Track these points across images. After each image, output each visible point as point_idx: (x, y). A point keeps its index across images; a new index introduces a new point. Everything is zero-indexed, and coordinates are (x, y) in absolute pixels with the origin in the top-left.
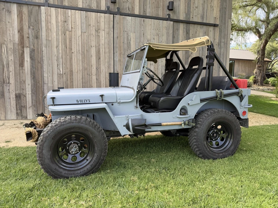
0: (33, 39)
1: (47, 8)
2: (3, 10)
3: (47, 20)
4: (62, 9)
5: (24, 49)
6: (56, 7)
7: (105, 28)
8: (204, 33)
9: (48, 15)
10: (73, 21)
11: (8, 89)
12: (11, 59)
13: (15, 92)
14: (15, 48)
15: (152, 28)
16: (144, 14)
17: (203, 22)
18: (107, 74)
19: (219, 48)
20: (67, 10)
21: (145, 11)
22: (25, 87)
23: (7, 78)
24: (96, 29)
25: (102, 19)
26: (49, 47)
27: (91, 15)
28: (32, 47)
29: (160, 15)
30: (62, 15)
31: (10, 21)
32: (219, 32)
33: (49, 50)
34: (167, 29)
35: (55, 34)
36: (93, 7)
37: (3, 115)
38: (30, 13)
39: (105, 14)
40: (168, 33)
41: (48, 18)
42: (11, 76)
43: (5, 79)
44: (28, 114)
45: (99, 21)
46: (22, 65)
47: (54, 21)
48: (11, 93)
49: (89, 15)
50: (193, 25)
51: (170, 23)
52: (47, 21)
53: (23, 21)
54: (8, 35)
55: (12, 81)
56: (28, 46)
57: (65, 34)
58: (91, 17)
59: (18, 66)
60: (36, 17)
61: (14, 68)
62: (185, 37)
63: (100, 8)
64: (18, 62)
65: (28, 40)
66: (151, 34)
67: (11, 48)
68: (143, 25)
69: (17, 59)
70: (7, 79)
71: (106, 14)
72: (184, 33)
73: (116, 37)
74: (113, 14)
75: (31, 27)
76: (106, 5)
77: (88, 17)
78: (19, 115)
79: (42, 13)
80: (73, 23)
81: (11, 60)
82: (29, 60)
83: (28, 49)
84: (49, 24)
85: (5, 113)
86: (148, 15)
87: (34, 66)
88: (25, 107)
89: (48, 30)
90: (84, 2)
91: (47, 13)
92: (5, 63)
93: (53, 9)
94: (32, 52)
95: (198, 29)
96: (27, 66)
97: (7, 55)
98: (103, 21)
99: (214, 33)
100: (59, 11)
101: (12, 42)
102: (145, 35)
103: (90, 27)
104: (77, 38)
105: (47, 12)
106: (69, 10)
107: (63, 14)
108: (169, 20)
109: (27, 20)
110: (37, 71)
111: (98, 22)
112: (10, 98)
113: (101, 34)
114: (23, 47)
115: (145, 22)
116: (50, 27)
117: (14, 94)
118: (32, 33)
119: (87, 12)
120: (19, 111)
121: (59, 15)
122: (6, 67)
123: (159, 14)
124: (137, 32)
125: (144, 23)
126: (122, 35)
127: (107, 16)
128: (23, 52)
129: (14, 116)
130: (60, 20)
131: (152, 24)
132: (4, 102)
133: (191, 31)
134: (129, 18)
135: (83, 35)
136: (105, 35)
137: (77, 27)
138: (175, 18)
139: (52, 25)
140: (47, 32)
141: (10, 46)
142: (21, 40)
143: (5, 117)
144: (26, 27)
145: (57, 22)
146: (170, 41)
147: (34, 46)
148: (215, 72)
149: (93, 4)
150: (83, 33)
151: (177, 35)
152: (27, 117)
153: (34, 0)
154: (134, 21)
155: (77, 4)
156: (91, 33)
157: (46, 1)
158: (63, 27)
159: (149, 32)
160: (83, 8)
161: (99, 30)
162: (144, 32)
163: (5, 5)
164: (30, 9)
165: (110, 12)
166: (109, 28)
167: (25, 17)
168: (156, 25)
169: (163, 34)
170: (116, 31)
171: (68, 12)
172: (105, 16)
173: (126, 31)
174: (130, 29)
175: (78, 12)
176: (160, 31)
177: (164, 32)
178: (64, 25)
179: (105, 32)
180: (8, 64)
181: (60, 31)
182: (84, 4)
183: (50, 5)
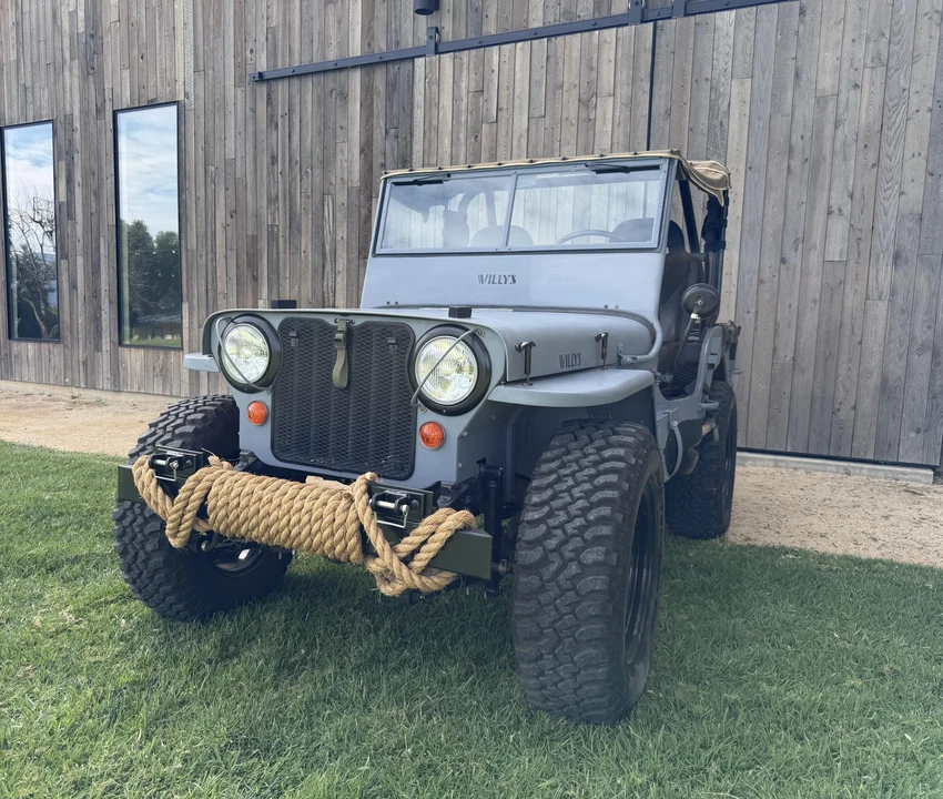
1: (431, 61)
2: (332, 95)
3: (428, 100)
4: (473, 52)
5: (371, 204)
6: (454, 51)
7: (618, 85)
9: (434, 82)
10: (504, 84)
12: (340, 235)
14: (353, 202)
15: (850, 35)
20: (487, 49)
23: (330, 291)
24: (583, 97)
25: (608, 54)
27: (567, 45)
30: (472, 72)
31: (344, 125)
35: (447, 141)
36: (582, 14)
38: (392, 87)
39: (620, 29)
41: (430, 89)
42: (338, 286)
43: (327, 296)
45: (594, 65)
46: (364, 250)
47: (446, 101)
49: (559, 49)
53: (375, 115)
54: (338, 166)
57: (476, 137)
58: (567, 52)
59: (355, 256)
60: (406, 96)
61: (345, 263)
63: (610, 10)
64: (355, 243)
66: (839, 68)
67: (343, 204)
68: (797, 33)
69: (354, 235)
70: (331, 294)
71: (625, 29)
73: (662, 110)
74: (655, 20)
77: (556, 57)
79: (416, 79)
80: (503, 93)
81: (342, 238)
84: (435, 112)
89: (430, 131)
90: (551, 5)
91: (429, 76)
92: (328, 248)
93: (447, 59)
97: (333, 225)
98: (612, 58)
100: (465, 61)
101: (346, 186)
102: (804, 76)
103: (559, 92)
104: (515, 143)
105: (431, 71)
106: (496, 49)
107: (476, 68)
109: (384, 111)
111: (592, 67)
113: (598, 111)
114: (371, 198)
115: (808, 17)
116: (435, 122)
118: (392, 149)
119: (553, 39)
121: (465, 72)
122: (331, 259)
124: (763, 73)
125: (802, 21)
126: (687, 98)
127: (630, 36)
128: (371, 211)
130: (464, 92)
131: (849, 17)
134: (726, 19)
135: (533, 128)
136: (617, 113)
137: (517, 102)
139: (441, 113)
140: (427, 140)
141: (342, 198)
142: (365, 177)
144: (378, 135)
145: (455, 99)
149: (580, 2)
150: (533, 121)
153: (403, 46)
154: (748, 27)
155: (527, 20)
156: (565, 116)
157: (431, 37)
158: (472, 114)
159: (828, 58)
160: (544, 28)
161: (594, 99)
162: (799, 64)
163: (335, 81)
164: (391, 75)
165: (643, 14)
166: (634, 80)
167: (379, 104)
168: (871, 16)
169: (915, 54)
170: (663, 86)
171: (492, 56)
172: (620, 35)
173: (709, 76)
174: (730, 64)
175: (522, 48)
176: (895, 39)
177: (923, 39)
178: (477, 104)
179: (619, 100)
180: (334, 252)
181: (463, 129)
182: (549, 13)
183: (440, 49)
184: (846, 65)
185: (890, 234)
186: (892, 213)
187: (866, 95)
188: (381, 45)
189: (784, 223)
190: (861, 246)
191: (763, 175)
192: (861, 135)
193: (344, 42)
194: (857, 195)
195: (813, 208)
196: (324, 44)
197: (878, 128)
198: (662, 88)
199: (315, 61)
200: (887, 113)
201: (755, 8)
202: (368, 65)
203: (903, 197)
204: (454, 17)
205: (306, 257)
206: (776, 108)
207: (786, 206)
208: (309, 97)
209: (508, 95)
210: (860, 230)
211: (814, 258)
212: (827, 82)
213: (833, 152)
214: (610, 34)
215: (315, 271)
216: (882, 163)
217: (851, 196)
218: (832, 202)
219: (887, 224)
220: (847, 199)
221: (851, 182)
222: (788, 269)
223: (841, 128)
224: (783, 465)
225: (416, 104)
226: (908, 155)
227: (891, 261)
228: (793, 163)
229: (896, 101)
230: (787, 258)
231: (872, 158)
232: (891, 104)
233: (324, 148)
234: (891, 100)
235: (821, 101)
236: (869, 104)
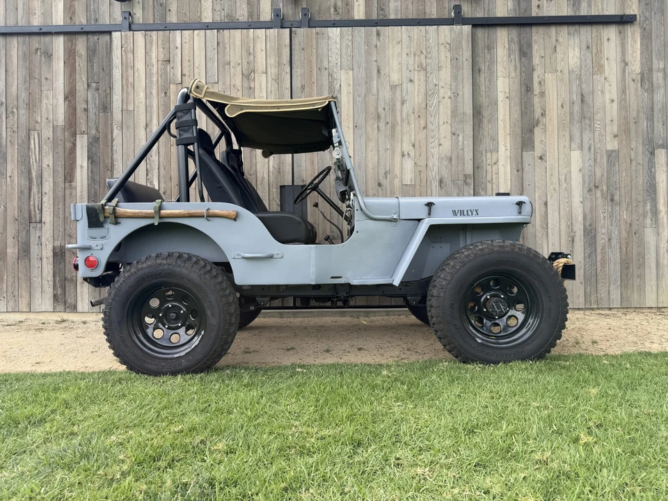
0: (95, 113)
1: (126, 35)
2: (36, 53)
3: (124, 63)
4: (161, 32)
5: (76, 139)
6: (145, 31)
7: (269, 66)
8: (584, 47)
9: (129, 50)
10: (186, 58)
11: (37, 237)
12: (46, 164)
13: (52, 243)
14: (58, 137)
15: (405, 51)
16: (381, 17)
17: (578, 14)
18: (274, 190)
19: (646, 91)
20: (171, 32)
21: (382, 9)
22: (74, 231)
23: (37, 208)
24: (245, 72)
25: (261, 45)
26: (127, 127)
27: (232, 36)
28: (94, 132)
29: (431, 11)
30: (160, 46)
31: (48, 77)
32: (642, 39)
33: (128, 134)
34: (454, 47)
35: (142, 95)
36: (240, 18)
37: (24, 300)
38: (92, 52)
39: (268, 30)
40: (455, 60)
41: (127, 59)
42: (45, 205)
43: (33, 213)
44: (79, 299)
45: (251, 51)
46: (69, 176)
47: (140, 65)
48: (44, 245)
49: (226, 38)
50: (541, 30)
51: (461, 32)
52: (126, 64)
53: (77, 71)
54: (44, 109)
55: (48, 217)
56: (84, 132)
57: (166, 93)
58: (231, 41)
59: (61, 179)
60: (105, 59)
61: (52, 186)
62: (516, 66)
63: (259, 18)
64: (60, 169)
65: (85, 117)
66: (401, 69)
67: (49, 138)
68: (376, 46)
69: (60, 163)
70: (38, 212)
71: (271, 30)
72: (512, 57)
73: (299, 86)
74: (290, 28)
75: (94, 85)
76: (272, 9)
77: (224, 43)
78: (58, 302)
79: (114, 47)
80: (186, 64)
81: (48, 166)
82: (85, 164)
83: (86, 136)
84: (131, 72)
85: (28, 296)
86: (392, 17)
87: (97, 178)
88: (73, 280)
89: (127, 87)
90: (217, 9)
91: (125, 46)
92: (34, 174)
93: (139, 36)
94: (94, 142)
95: (560, 40)
96: (82, 179)
97: (39, 155)
98: (264, 48)
99: (623, 46)
100: (154, 38)
101: (51, 125)
102: (382, 72)
103: (227, 67)
105: (126, 42)
106: (178, 33)
107: (163, 44)
108: (458, 23)
109: (86, 69)
110: (101, 190)
111: (249, 53)
112: (41, 259)
113: (256, 82)
114: (74, 135)
115: (381, 38)
116: (131, 79)
117: (50, 247)
118: (94, 98)
119: (221, 31)
120: (59, 291)
121: (154, 47)
122: (37, 182)
123: (428, 11)
124: (359, 67)
125: (379, 40)
126: (314, 79)
127: (275, 35)
128: (75, 145)
129: (47, 303)
130: (154, 60)
131: (404, 41)
132: (29, 268)
133: (535, 47)
134: (334, 32)
136: (269, 85)
137: (196, 71)
138: (480, 14)
139: (136, 74)
140: (125, 93)
141: (47, 133)
142: (69, 118)
143: (30, 305)
144: (81, 86)
145: (148, 65)
146: (465, 80)
147: (97, 129)
148: (636, 171)
149: (238, 10)
151: (487, 64)
152: (75, 307)
153: (101, 22)
154: (348, 39)
155: (200, 17)
156: (233, 83)
157: (125, 18)
158: (161, 76)
159: (394, 64)
160: (213, 23)
161: (252, 74)
162: (379, 65)
163: (39, 43)
164: (91, 44)
165: (282, 23)
166: (279, 64)
167: (81, 63)
168: (415, 42)
169: (440, 65)
170: (299, 70)
171: (175, 38)
172: (268, 34)
173: (327, 67)
174: (339, 60)
175: (198, 35)
176: (429, 56)
177: (443, 58)
178: (165, 70)
179: (269, 76)
180: (41, 177)
181: (155, 87)
182: (216, 14)
183: (133, 27)
184: (404, 68)
185: (436, 168)
186: (436, 156)
187: (416, 86)
188: (81, 20)
189: (378, 162)
190: (422, 176)
191: (363, 130)
192: (416, 110)
193: (47, 13)
194: (417, 145)
195: (393, 153)
196: (29, 12)
197: (424, 106)
198: (297, 71)
199: (20, 24)
200: (429, 98)
201: (351, 28)
202: (69, 34)
203: (441, 147)
204: (143, 8)
205: (12, 181)
206: (368, 90)
207: (378, 152)
208: (14, 53)
209: (190, 66)
210: (420, 166)
211: (397, 182)
212: (395, 78)
213: (402, 120)
214: (261, 33)
215: (22, 192)
216: (428, 126)
217: (414, 146)
218: (404, 149)
219: (434, 162)
220: (412, 148)
221: (413, 137)
222: (383, 190)
223: (405, 105)
224: (392, 313)
225: (114, 65)
226: (441, 123)
227: (438, 184)
228: (380, 125)
229: (432, 91)
230: (382, 183)
231: (422, 123)
232: (430, 93)
233: (30, 94)
234: (430, 90)
235: (393, 88)
236: (419, 91)
